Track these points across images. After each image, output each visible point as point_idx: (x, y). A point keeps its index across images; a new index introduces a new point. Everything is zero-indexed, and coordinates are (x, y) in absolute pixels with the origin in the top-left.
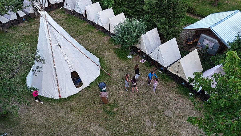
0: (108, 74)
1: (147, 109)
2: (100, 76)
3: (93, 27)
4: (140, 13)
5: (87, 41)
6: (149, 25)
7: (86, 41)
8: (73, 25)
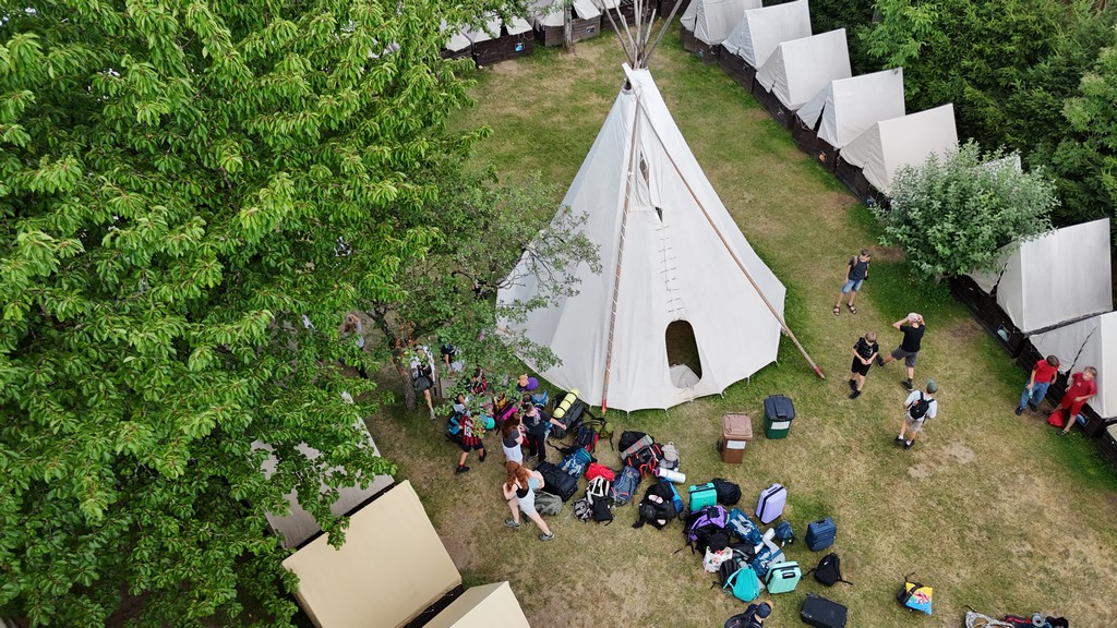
0: (815, 367)
1: (958, 575)
2: (778, 365)
3: (788, 134)
4: (1040, 126)
5: (748, 197)
6: (1074, 196)
7: (746, 195)
8: (704, 108)
